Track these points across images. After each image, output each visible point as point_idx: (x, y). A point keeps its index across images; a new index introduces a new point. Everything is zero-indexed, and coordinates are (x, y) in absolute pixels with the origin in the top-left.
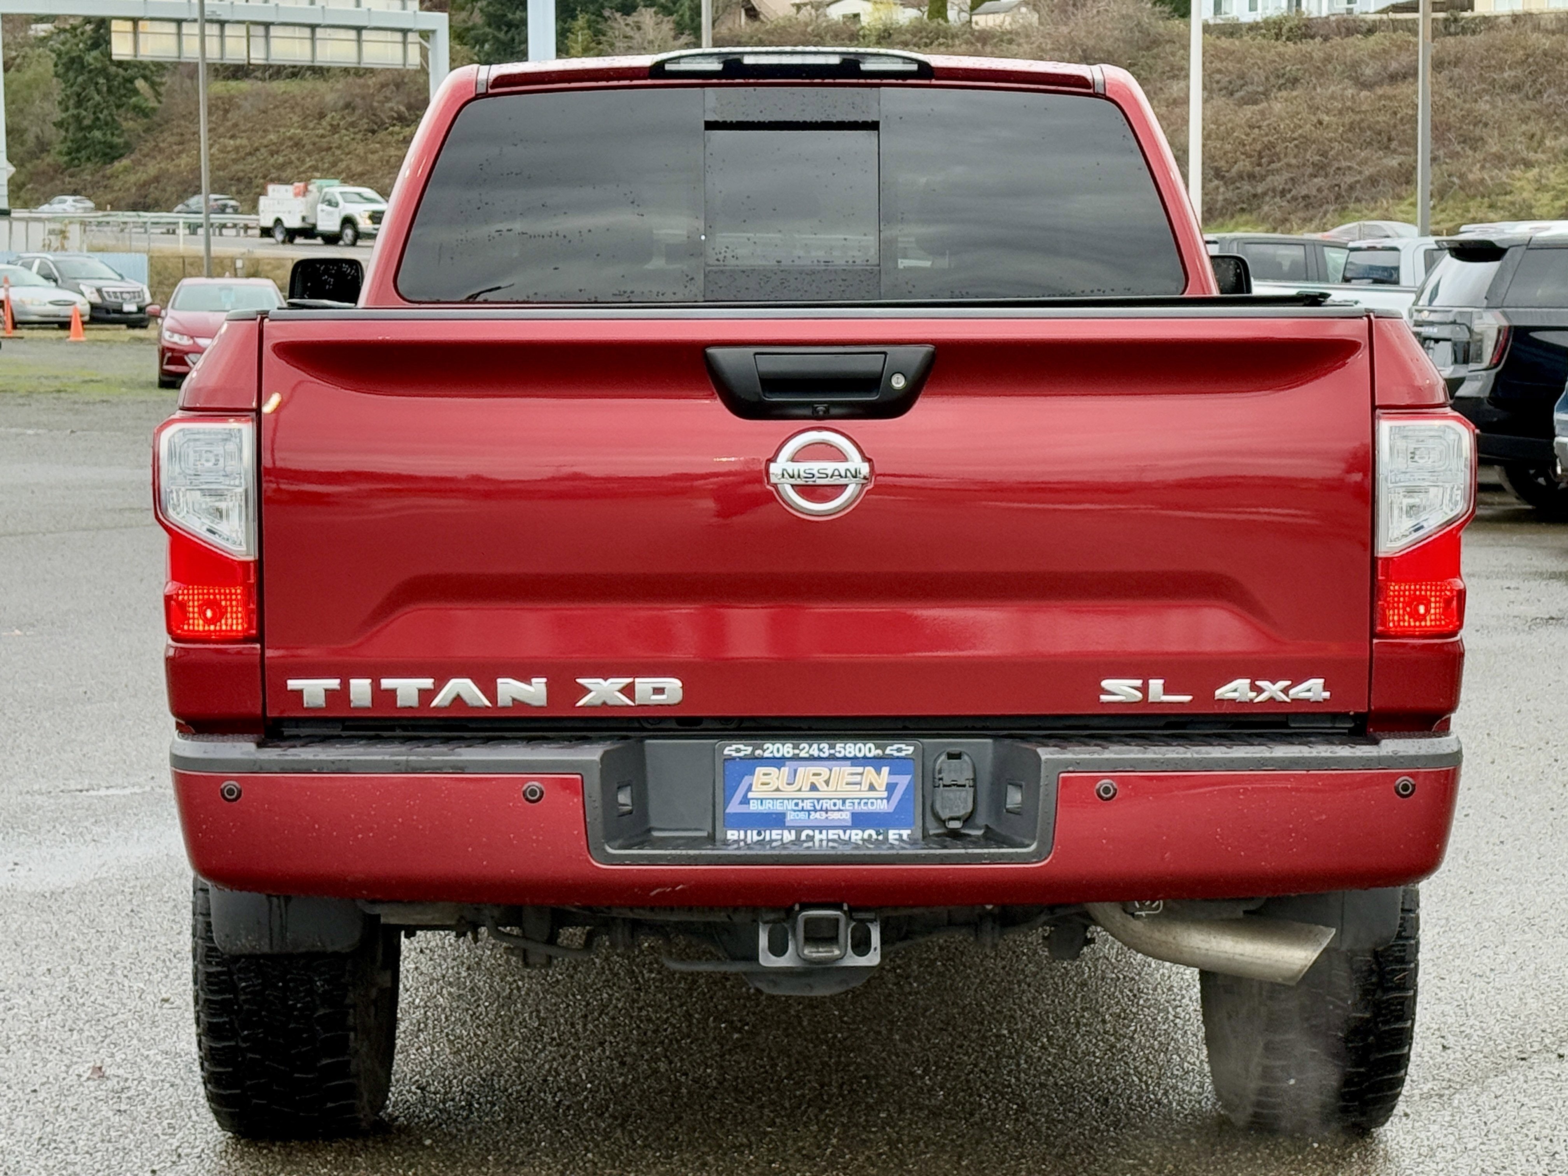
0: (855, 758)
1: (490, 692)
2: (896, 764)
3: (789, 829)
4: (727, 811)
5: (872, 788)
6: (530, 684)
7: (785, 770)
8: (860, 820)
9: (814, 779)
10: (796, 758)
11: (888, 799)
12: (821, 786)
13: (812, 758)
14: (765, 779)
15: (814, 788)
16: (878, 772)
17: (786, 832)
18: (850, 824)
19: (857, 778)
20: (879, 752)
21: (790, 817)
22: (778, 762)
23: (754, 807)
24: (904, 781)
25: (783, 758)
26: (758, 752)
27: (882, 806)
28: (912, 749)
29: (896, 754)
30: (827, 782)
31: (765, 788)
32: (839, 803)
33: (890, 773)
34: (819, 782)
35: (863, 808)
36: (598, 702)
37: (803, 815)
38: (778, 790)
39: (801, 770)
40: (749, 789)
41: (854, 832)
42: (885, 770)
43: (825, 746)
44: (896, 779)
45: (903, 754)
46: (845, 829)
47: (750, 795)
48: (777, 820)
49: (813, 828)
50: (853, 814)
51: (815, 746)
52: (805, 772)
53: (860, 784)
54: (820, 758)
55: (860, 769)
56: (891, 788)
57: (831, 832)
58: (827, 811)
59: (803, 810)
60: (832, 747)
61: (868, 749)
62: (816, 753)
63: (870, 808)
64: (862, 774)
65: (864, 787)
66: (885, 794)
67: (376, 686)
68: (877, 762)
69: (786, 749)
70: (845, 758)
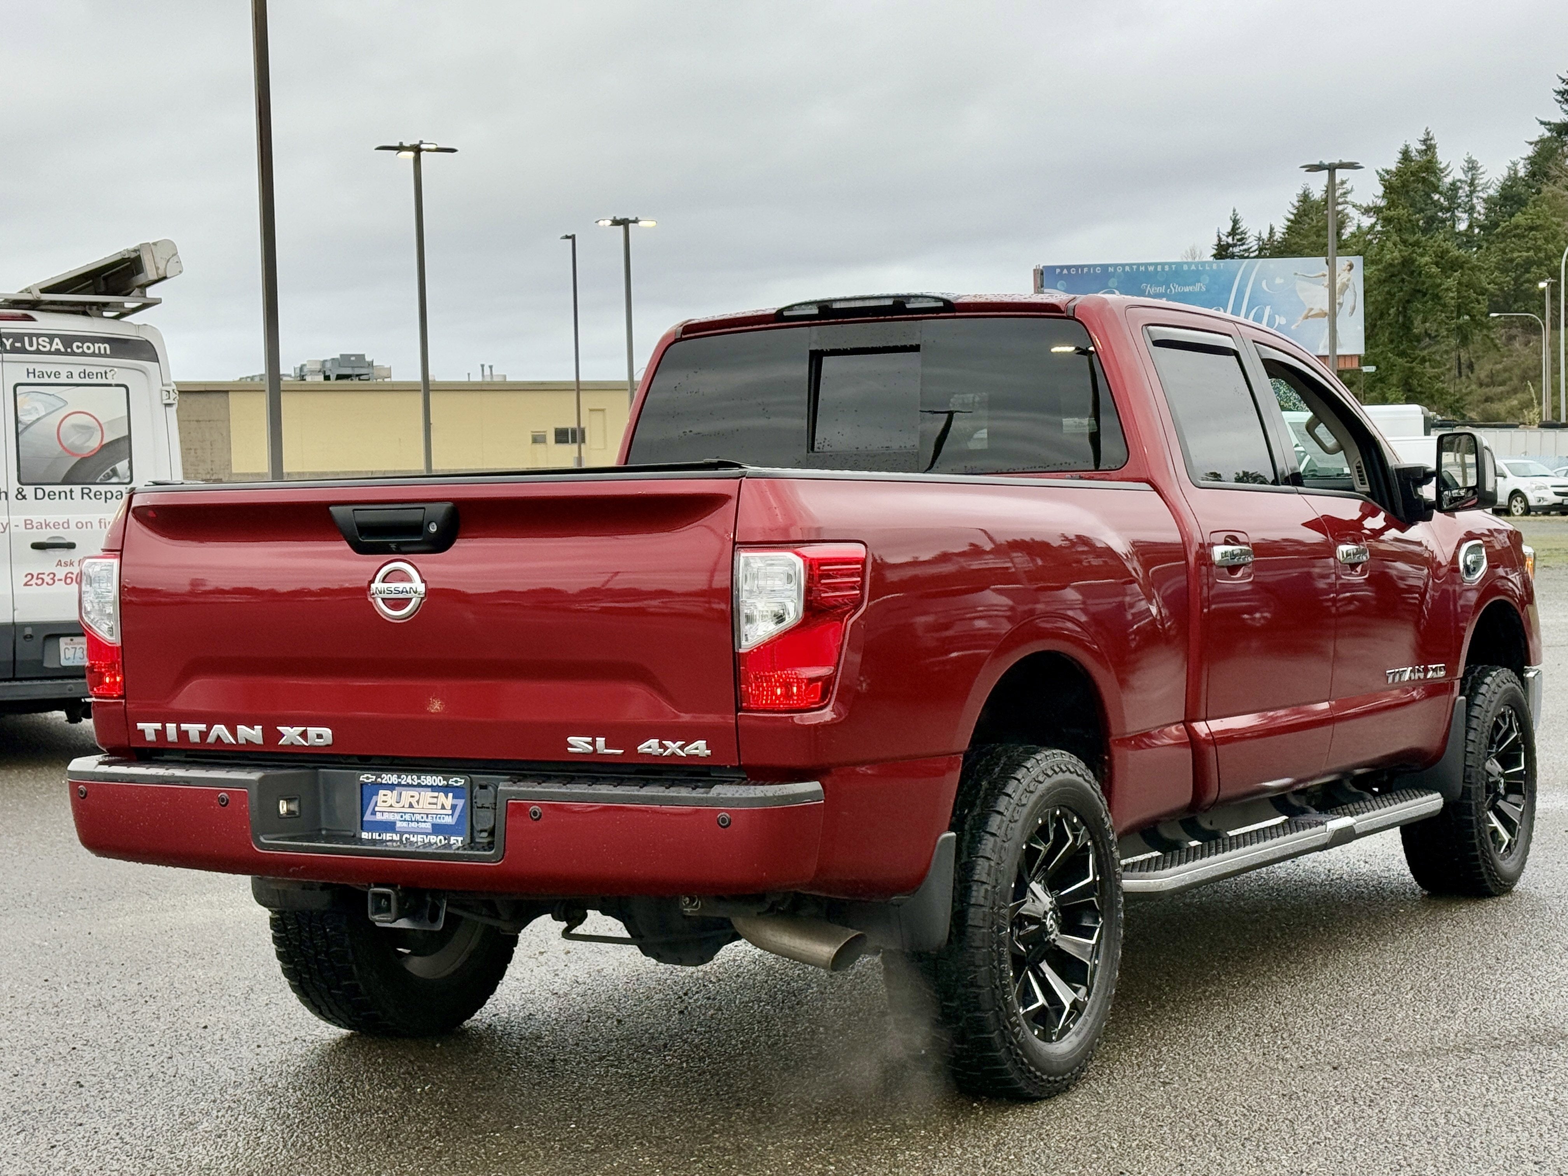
0: (432, 786)
1: (234, 734)
2: (457, 792)
3: (396, 833)
4: (365, 819)
5: (443, 807)
6: (253, 729)
7: (395, 792)
8: (437, 829)
9: (411, 800)
10: (399, 785)
11: (452, 815)
12: (415, 804)
13: (408, 785)
14: (384, 798)
15: (411, 806)
16: (447, 797)
17: (394, 835)
18: (430, 831)
19: (435, 800)
20: (445, 782)
21: (399, 824)
22: (391, 787)
23: (379, 817)
24: (460, 803)
25: (393, 784)
26: (379, 780)
27: (449, 820)
28: (463, 781)
29: (455, 784)
30: (418, 802)
31: (384, 804)
32: (425, 816)
33: (454, 797)
34: (414, 801)
35: (438, 821)
36: (288, 743)
37: (405, 824)
38: (391, 806)
39: (404, 793)
40: (376, 805)
41: (432, 837)
42: (450, 795)
43: (415, 777)
44: (456, 801)
45: (459, 784)
46: (427, 834)
47: (377, 809)
48: (390, 826)
49: (409, 833)
50: (433, 825)
51: (409, 777)
52: (406, 794)
53: (436, 804)
54: (412, 786)
55: (436, 794)
56: (453, 807)
57: (419, 836)
58: (418, 822)
59: (405, 821)
60: (419, 778)
61: (438, 780)
62: (410, 781)
63: (442, 821)
64: (437, 797)
65: (439, 806)
66: (450, 812)
67: (178, 728)
68: (446, 789)
69: (393, 778)
70: (426, 786)
